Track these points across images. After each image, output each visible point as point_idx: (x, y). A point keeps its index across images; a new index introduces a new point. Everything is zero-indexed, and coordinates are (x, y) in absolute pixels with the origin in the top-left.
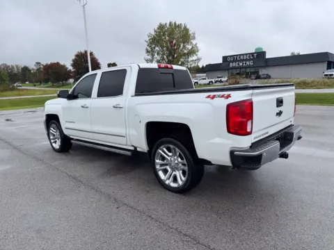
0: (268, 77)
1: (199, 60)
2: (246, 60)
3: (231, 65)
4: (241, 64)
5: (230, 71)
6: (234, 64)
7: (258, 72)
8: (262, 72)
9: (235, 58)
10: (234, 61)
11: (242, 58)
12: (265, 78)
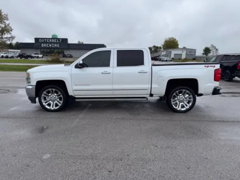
0: (71, 56)
1: (13, 38)
2: (54, 43)
3: (42, 45)
4: (50, 46)
5: (42, 50)
6: (45, 45)
7: (63, 52)
8: (66, 53)
9: (45, 41)
10: (44, 43)
11: (50, 40)
12: (69, 57)
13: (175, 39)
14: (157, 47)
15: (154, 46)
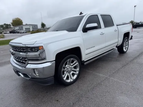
13: (20, 19)
14: (7, 25)
15: (5, 24)
